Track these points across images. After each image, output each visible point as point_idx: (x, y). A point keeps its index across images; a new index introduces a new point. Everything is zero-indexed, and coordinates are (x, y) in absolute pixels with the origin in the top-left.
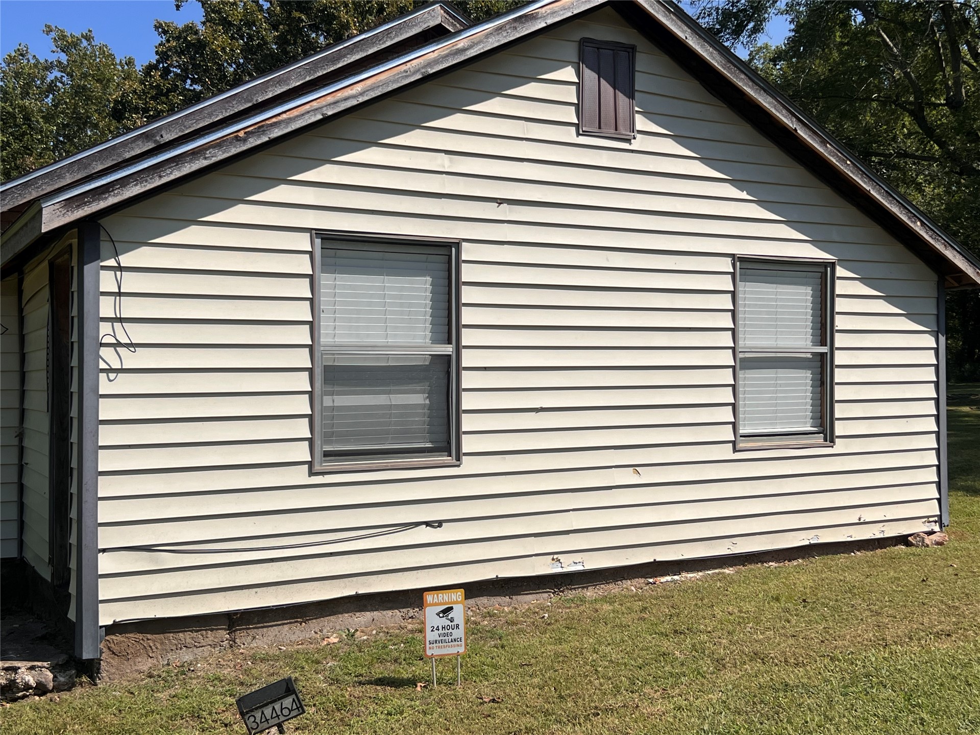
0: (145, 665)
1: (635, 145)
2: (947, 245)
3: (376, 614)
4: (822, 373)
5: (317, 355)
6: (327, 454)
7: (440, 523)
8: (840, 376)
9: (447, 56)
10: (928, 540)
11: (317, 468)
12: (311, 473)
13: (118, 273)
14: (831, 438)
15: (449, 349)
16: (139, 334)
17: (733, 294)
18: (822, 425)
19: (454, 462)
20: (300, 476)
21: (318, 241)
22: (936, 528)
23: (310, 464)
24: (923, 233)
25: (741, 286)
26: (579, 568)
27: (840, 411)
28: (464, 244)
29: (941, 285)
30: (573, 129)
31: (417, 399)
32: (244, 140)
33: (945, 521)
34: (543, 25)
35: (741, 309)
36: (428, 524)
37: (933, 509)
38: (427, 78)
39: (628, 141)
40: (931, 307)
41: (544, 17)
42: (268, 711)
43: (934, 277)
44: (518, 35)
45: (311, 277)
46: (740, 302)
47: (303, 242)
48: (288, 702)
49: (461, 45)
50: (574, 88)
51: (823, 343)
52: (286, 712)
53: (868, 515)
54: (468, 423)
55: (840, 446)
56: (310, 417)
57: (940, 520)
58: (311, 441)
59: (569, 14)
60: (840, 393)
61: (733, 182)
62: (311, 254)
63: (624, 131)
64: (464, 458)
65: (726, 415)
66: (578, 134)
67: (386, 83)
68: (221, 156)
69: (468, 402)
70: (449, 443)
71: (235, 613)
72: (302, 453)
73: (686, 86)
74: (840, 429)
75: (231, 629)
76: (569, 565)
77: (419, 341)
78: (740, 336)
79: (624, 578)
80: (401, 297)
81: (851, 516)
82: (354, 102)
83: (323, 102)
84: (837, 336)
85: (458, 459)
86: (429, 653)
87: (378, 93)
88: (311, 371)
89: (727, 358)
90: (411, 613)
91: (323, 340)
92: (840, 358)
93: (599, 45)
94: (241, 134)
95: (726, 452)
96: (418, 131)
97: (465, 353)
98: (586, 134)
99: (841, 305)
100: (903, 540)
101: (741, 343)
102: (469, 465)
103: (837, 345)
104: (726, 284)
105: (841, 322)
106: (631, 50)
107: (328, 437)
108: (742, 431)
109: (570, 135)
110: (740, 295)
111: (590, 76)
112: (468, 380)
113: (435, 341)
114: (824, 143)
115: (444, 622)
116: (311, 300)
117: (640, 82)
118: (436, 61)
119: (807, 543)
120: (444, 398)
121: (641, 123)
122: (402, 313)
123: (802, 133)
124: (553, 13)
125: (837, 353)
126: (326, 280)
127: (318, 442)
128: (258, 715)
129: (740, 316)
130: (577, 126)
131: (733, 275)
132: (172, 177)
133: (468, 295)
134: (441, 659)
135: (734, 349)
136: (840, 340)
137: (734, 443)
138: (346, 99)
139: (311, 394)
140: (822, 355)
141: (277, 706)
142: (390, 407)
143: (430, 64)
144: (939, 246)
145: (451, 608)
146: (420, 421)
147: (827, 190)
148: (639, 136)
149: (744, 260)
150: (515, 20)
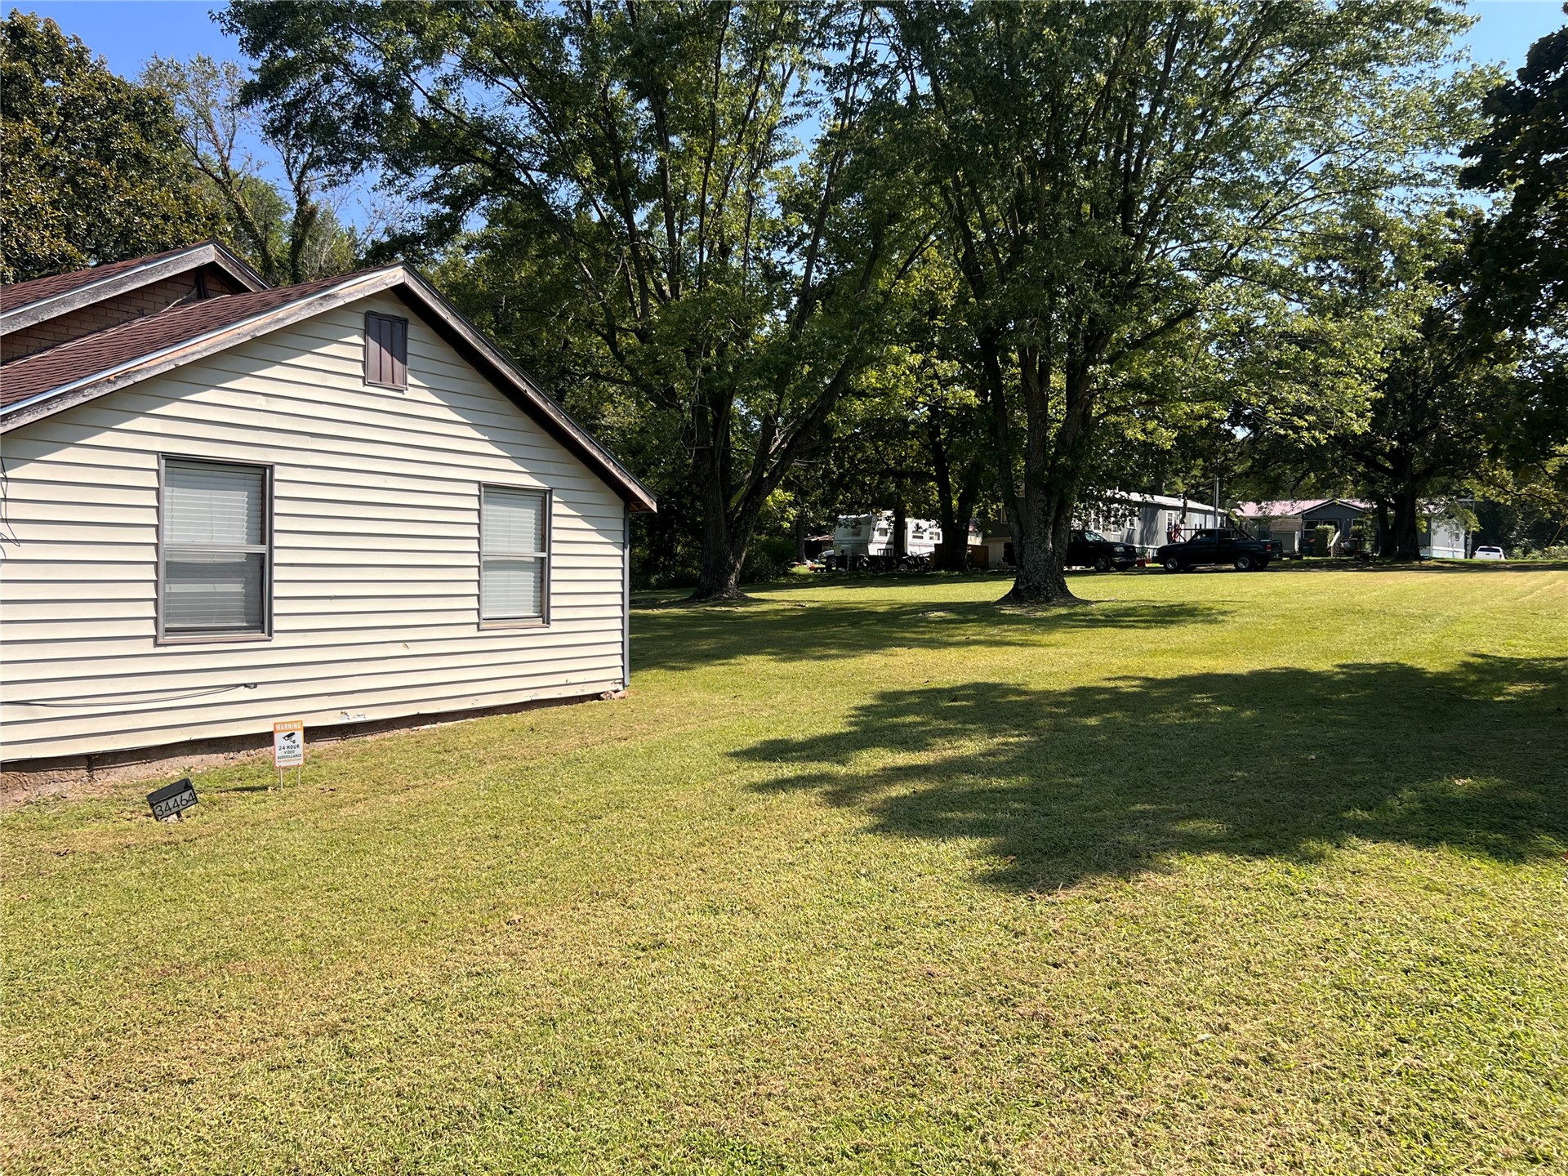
0: (21, 796)
1: (407, 395)
2: (631, 480)
3: (204, 756)
4: (542, 572)
5: (161, 551)
6: (168, 630)
7: (255, 685)
8: (554, 574)
9: (270, 323)
10: (614, 695)
11: (160, 641)
12: (156, 645)
13: (4, 484)
14: (547, 621)
15: (263, 549)
16: (22, 532)
17: (479, 511)
18: (541, 612)
19: (267, 637)
20: (147, 647)
21: (163, 462)
22: (620, 687)
23: (155, 637)
24: (614, 471)
25: (484, 507)
26: (361, 719)
27: (554, 601)
28: (277, 467)
29: (627, 509)
30: (361, 380)
31: (236, 588)
32: (115, 383)
33: (627, 682)
34: (342, 303)
35: (484, 522)
36: (246, 685)
37: (618, 673)
38: (255, 339)
39: (402, 391)
40: (618, 525)
41: (343, 297)
42: (171, 802)
43: (622, 503)
44: (324, 310)
45: (158, 490)
46: (484, 517)
47: (151, 461)
48: (186, 795)
49: (280, 315)
50: (361, 349)
51: (543, 550)
52: (184, 802)
53: (573, 678)
54: (277, 607)
55: (554, 627)
56: (156, 601)
57: (623, 683)
58: (156, 619)
59: (361, 296)
60: (554, 588)
61: (473, 425)
62: (158, 471)
63: (399, 384)
64: (275, 635)
65: (473, 603)
66: (364, 384)
67: (224, 343)
68: (96, 394)
69: (278, 590)
70: (263, 622)
71: (94, 754)
72: (149, 629)
73: (446, 352)
74: (554, 614)
75: (90, 769)
76: (354, 717)
77: (238, 542)
78: (483, 543)
79: (394, 728)
80: (223, 507)
81: (561, 679)
82: (199, 356)
83: (175, 355)
84: (553, 545)
85: (270, 635)
86: (278, 765)
87: (218, 349)
88: (156, 564)
89: (474, 560)
90: (232, 755)
91: (166, 540)
92: (555, 561)
93: (381, 317)
94: (112, 378)
95: (472, 631)
96: (247, 378)
97: (276, 552)
98: (370, 385)
99: (556, 522)
100: (597, 696)
101: (484, 548)
102: (278, 640)
103: (553, 551)
104: (474, 503)
105: (555, 535)
106: (404, 322)
107: (169, 617)
108: (484, 615)
109: (358, 385)
110: (483, 512)
111: (374, 345)
112: (278, 573)
113: (249, 542)
114: (546, 401)
115: (289, 743)
116: (158, 508)
117: (412, 347)
118: (262, 327)
119: (529, 699)
120: (258, 588)
121: (411, 380)
122: (224, 519)
123: (530, 393)
124: (350, 294)
125: (553, 557)
126: (167, 492)
127: (161, 620)
128: (163, 805)
129: (483, 528)
130: (364, 378)
131: (479, 497)
132: (58, 410)
133: (279, 506)
134: (286, 769)
135: (479, 553)
136: (555, 548)
137: (478, 624)
138: (193, 354)
139: (156, 582)
140: (542, 559)
141: (178, 798)
142: (215, 594)
143: (257, 329)
144: (625, 481)
145: (293, 734)
146: (238, 605)
147: (546, 436)
148: (410, 388)
149: (487, 486)
150: (321, 298)
